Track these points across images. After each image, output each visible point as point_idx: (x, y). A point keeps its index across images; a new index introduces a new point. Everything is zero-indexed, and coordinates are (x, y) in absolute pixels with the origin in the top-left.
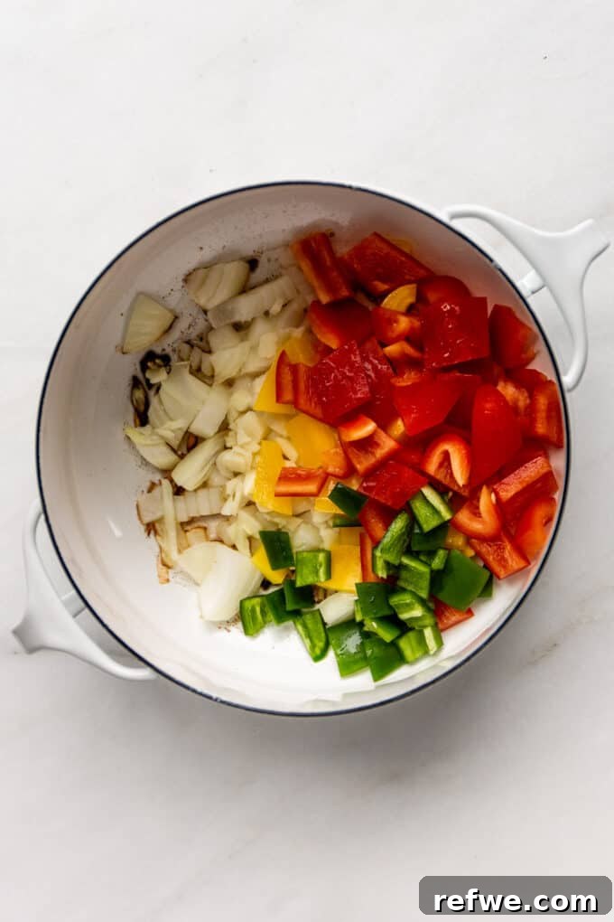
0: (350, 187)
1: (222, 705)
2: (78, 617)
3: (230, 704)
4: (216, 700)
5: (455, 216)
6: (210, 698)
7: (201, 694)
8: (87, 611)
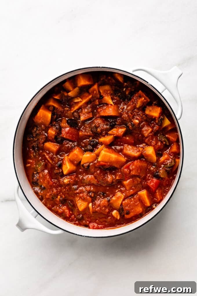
0: (100, 67)
1: (86, 237)
2: (36, 217)
3: (88, 237)
4: (84, 236)
5: (134, 71)
6: (82, 236)
7: (79, 235)
8: (39, 215)
